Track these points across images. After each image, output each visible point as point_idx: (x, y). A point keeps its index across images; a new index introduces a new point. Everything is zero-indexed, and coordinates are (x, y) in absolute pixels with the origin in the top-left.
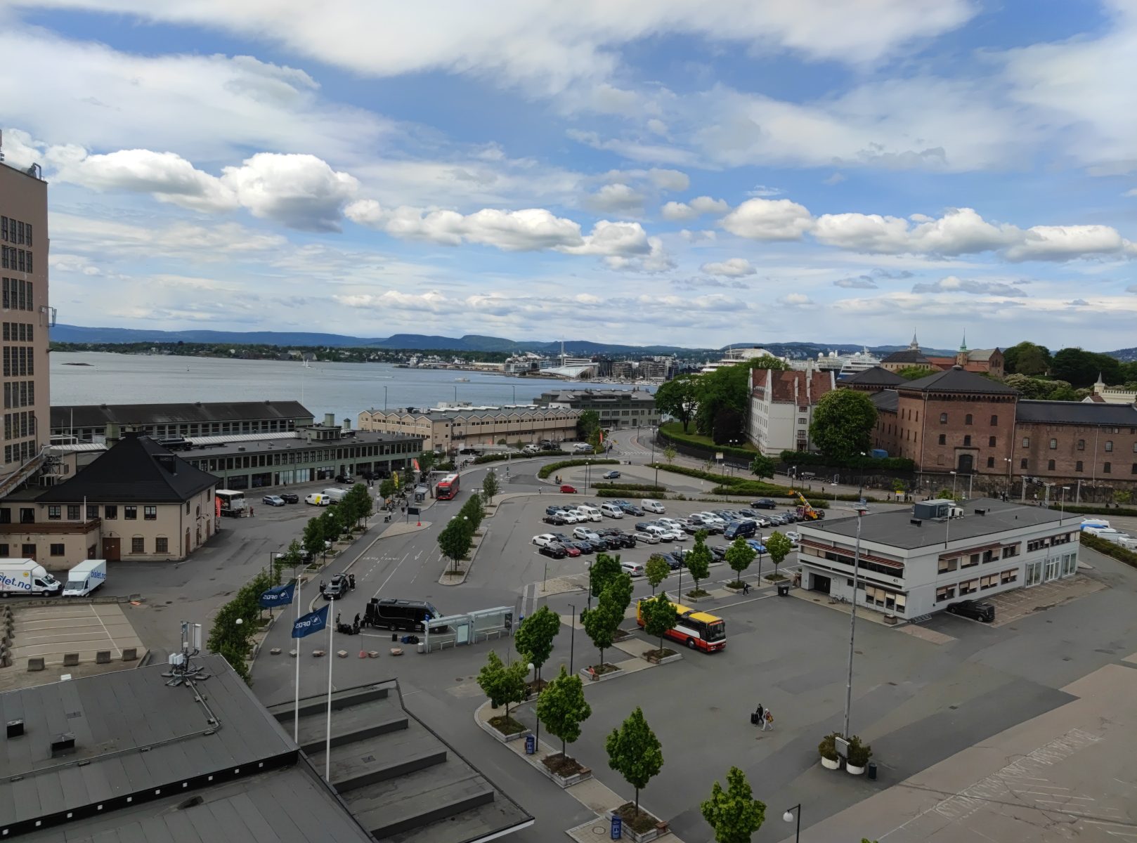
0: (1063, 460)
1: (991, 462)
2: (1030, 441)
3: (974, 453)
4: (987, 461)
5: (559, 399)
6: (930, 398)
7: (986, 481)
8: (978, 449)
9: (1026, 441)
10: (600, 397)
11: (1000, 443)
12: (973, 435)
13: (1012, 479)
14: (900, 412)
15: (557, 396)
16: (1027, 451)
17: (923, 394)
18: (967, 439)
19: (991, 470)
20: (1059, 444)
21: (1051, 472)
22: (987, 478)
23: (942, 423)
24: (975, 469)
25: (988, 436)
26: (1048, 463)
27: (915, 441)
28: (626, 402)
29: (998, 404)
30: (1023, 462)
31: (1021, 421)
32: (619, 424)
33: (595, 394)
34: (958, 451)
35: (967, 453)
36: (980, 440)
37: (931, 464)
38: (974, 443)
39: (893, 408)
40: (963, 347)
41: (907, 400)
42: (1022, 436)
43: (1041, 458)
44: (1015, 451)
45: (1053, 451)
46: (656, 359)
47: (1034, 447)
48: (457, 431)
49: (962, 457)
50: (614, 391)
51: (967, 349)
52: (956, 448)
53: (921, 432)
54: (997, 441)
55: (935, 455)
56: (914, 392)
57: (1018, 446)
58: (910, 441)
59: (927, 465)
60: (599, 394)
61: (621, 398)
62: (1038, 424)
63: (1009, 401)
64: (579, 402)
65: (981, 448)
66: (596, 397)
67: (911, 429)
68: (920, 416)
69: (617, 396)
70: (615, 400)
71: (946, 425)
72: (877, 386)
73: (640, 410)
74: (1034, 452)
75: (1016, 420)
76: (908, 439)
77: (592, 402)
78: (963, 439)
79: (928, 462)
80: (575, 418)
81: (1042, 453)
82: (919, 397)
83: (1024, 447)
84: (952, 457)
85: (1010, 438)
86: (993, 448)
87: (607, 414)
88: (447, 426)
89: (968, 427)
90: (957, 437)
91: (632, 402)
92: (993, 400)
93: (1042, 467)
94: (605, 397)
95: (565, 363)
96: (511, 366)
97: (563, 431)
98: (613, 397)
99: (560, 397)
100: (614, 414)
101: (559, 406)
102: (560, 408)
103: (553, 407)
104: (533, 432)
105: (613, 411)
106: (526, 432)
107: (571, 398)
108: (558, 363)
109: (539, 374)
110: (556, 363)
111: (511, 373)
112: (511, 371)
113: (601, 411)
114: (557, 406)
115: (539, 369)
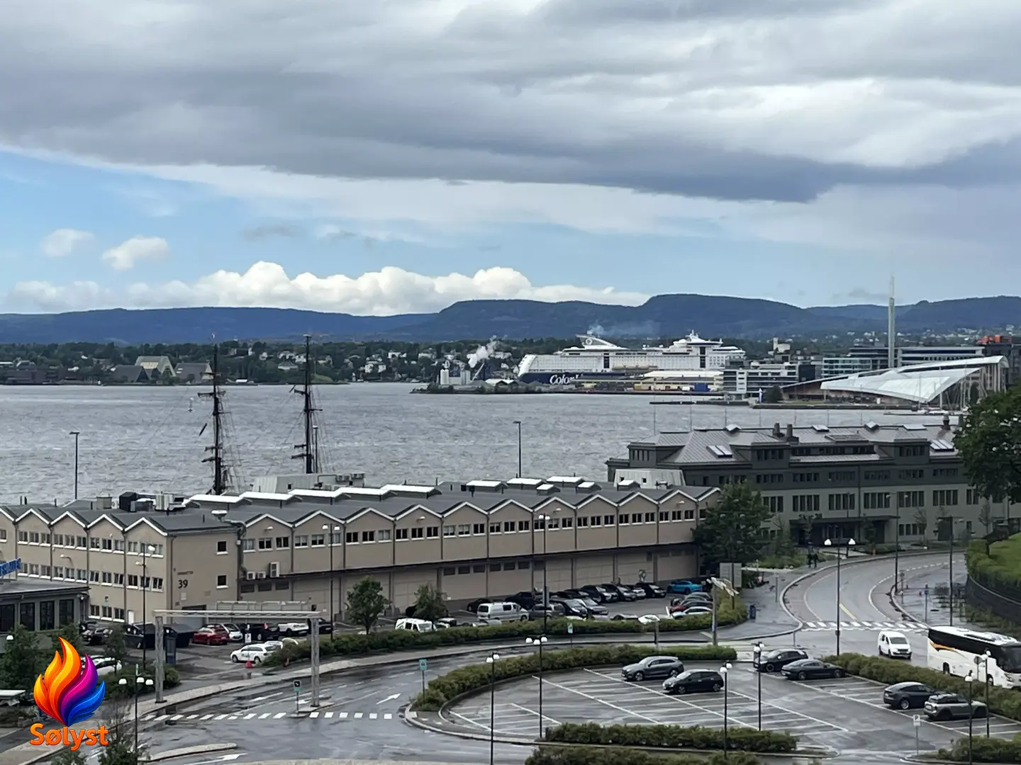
5: (676, 458)
10: (823, 450)
15: (676, 450)
28: (913, 462)
32: (891, 535)
33: (806, 438)
48: (256, 564)
50: (876, 428)
60: (820, 440)
61: (894, 452)
64: (746, 465)
66: (808, 450)
69: (882, 446)
70: (874, 457)
77: (792, 464)
80: (689, 514)
87: (848, 502)
88: (222, 546)
91: (931, 461)
94: (840, 448)
95: (900, 361)
96: (739, 376)
97: (649, 559)
98: (866, 448)
99: (683, 451)
100: (870, 501)
101: (645, 481)
102: (644, 486)
103: (626, 483)
104: (536, 561)
105: (866, 495)
106: (509, 563)
107: (719, 453)
108: (878, 361)
109: (820, 397)
110: (874, 361)
111: (739, 396)
112: (738, 392)
113: (824, 494)
114: (640, 482)
115: (820, 383)
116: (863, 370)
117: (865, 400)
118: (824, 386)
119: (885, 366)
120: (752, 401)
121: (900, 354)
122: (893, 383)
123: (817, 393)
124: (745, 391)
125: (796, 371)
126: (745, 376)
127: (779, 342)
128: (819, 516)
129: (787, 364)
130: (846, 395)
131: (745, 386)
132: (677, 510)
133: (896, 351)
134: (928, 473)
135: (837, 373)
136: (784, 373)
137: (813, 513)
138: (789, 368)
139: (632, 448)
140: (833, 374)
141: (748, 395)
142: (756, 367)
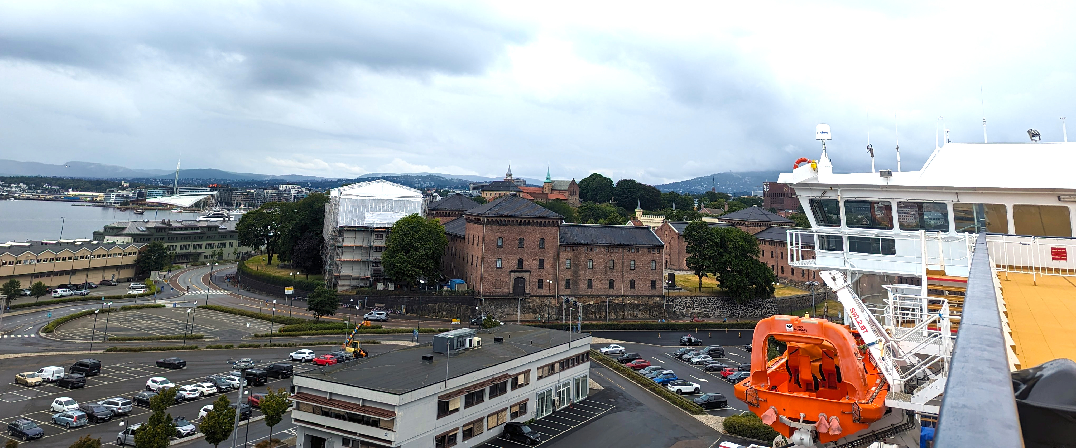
0: (598, 279)
1: (541, 284)
2: (572, 262)
3: (526, 275)
4: (537, 283)
5: (125, 232)
6: (489, 223)
7: (537, 303)
8: (530, 272)
9: (568, 262)
11: (548, 264)
12: (525, 257)
13: (558, 300)
14: (466, 238)
15: (124, 228)
16: (570, 272)
17: (482, 219)
18: (520, 262)
19: (542, 292)
20: (594, 264)
21: (590, 290)
22: (537, 299)
23: (499, 247)
24: (527, 292)
25: (538, 258)
26: (587, 282)
27: (477, 266)
28: (211, 233)
29: (545, 228)
30: (566, 282)
31: (564, 243)
32: (201, 259)
33: (174, 225)
34: (512, 274)
35: (520, 276)
36: (531, 263)
37: (489, 289)
38: (526, 267)
39: (462, 234)
40: (548, 178)
41: (471, 225)
42: (566, 256)
43: (581, 278)
44: (560, 272)
45: (590, 270)
46: (282, 187)
47: (575, 268)
49: (516, 280)
51: (551, 179)
52: (510, 272)
53: (480, 257)
54: (545, 263)
55: (493, 279)
56: (476, 217)
57: (562, 267)
58: (473, 266)
59: (486, 290)
60: (179, 225)
61: (206, 230)
62: (577, 245)
63: (553, 225)
64: (151, 235)
65: (532, 271)
67: (474, 254)
68: (480, 240)
69: (201, 227)
70: (198, 231)
71: (502, 249)
72: (457, 212)
73: (228, 242)
74: (576, 273)
75: (560, 242)
76: (472, 264)
77: (168, 234)
78: (517, 262)
79: (487, 287)
80: (135, 253)
81: (582, 273)
82: (479, 222)
83: (567, 268)
84: (507, 279)
85: (556, 259)
86: (542, 270)
87: (187, 247)
89: (521, 250)
90: (511, 260)
91: (219, 233)
92: (541, 224)
93: (583, 286)
94: (186, 228)
95: (178, 192)
96: (112, 195)
97: (117, 270)
98: (196, 228)
99: (127, 229)
100: (196, 247)
101: (117, 241)
102: (117, 243)
103: (110, 242)
104: (73, 272)
105: (194, 245)
106: (61, 273)
107: (141, 230)
108: (171, 193)
109: (145, 205)
110: (168, 192)
111: (111, 203)
112: (111, 201)
113: (179, 245)
114: (115, 241)
115: (146, 199)
116: (163, 195)
117: (163, 207)
118: (148, 200)
119: (172, 194)
120: (117, 205)
121: (179, 190)
122: (174, 200)
123: (144, 203)
124: (114, 201)
125: (136, 194)
126: (115, 196)
127: (125, 182)
128: (176, 253)
129: (133, 192)
130: (155, 204)
131: (114, 200)
132: (130, 252)
133: (177, 188)
134: (217, 237)
135: (153, 195)
136: (131, 195)
137: (174, 252)
138: (133, 193)
139: (105, 228)
140: (151, 196)
141: (115, 203)
142: (120, 193)
